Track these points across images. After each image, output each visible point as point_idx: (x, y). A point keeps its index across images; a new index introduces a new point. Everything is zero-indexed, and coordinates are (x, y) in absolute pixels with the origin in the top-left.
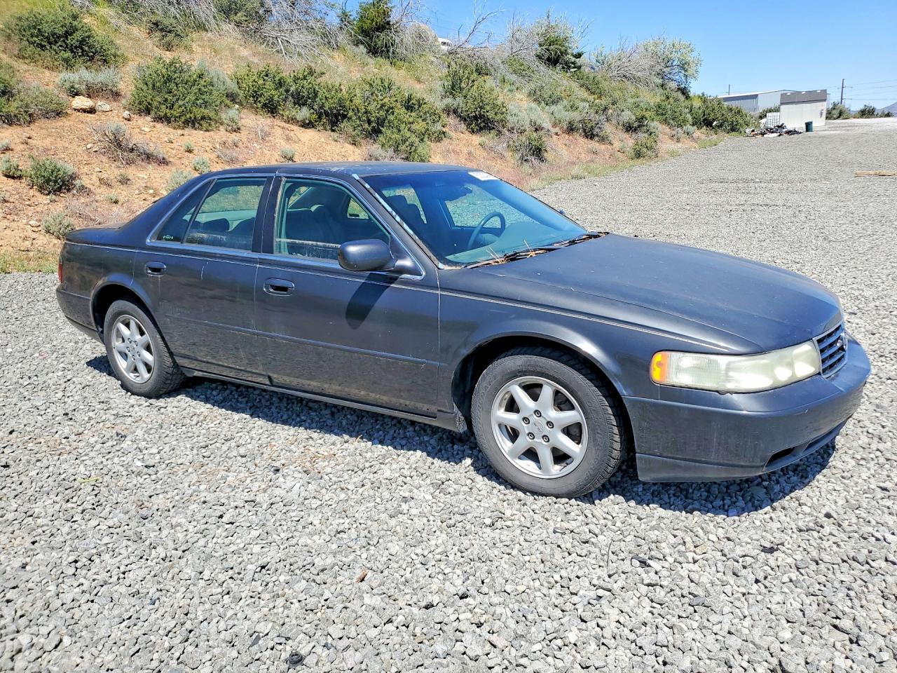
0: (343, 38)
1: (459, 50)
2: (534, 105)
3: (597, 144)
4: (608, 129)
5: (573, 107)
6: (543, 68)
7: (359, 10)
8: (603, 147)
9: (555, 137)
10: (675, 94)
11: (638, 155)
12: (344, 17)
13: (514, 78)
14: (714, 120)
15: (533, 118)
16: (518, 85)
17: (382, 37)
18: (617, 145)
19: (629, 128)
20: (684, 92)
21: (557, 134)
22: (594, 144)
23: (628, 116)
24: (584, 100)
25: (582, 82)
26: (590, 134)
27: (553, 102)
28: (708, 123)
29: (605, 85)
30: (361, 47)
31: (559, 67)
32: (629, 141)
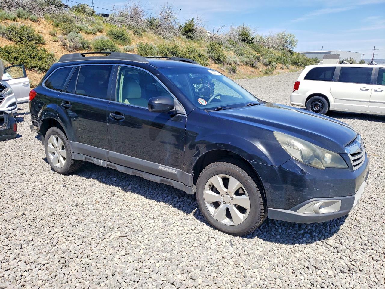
0: (179, 33)
1: (213, 37)
2: (235, 55)
3: (254, 69)
4: (259, 64)
5: (248, 57)
6: (240, 43)
7: (185, 25)
8: (256, 70)
9: (241, 66)
10: (287, 53)
11: (266, 73)
12: (180, 26)
13: (230, 46)
14: (298, 63)
15: (235, 60)
16: (231, 48)
17: (191, 33)
18: (261, 69)
19: (266, 64)
20: (291, 52)
21: (241, 65)
22: (253, 69)
23: (266, 60)
24: (252, 55)
25: (253, 48)
26: (252, 66)
27: (242, 55)
28: (296, 64)
29: (261, 49)
30: (185, 36)
31: (246, 42)
32: (265, 68)
